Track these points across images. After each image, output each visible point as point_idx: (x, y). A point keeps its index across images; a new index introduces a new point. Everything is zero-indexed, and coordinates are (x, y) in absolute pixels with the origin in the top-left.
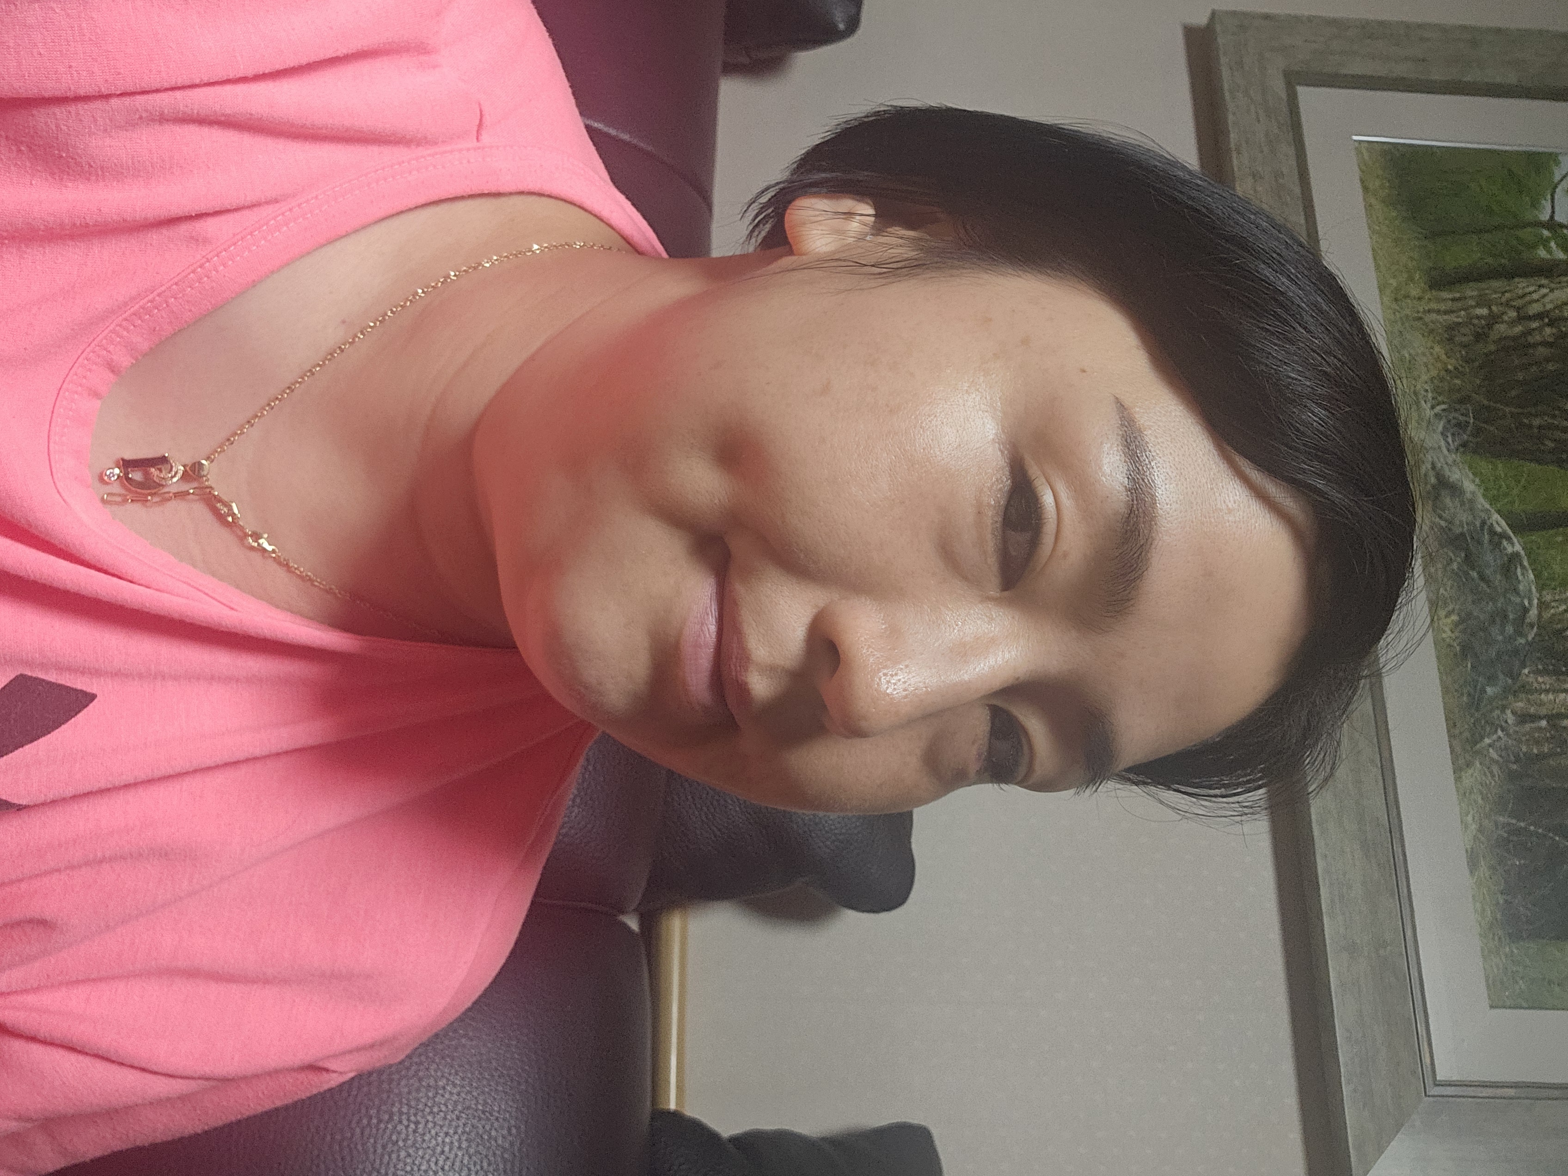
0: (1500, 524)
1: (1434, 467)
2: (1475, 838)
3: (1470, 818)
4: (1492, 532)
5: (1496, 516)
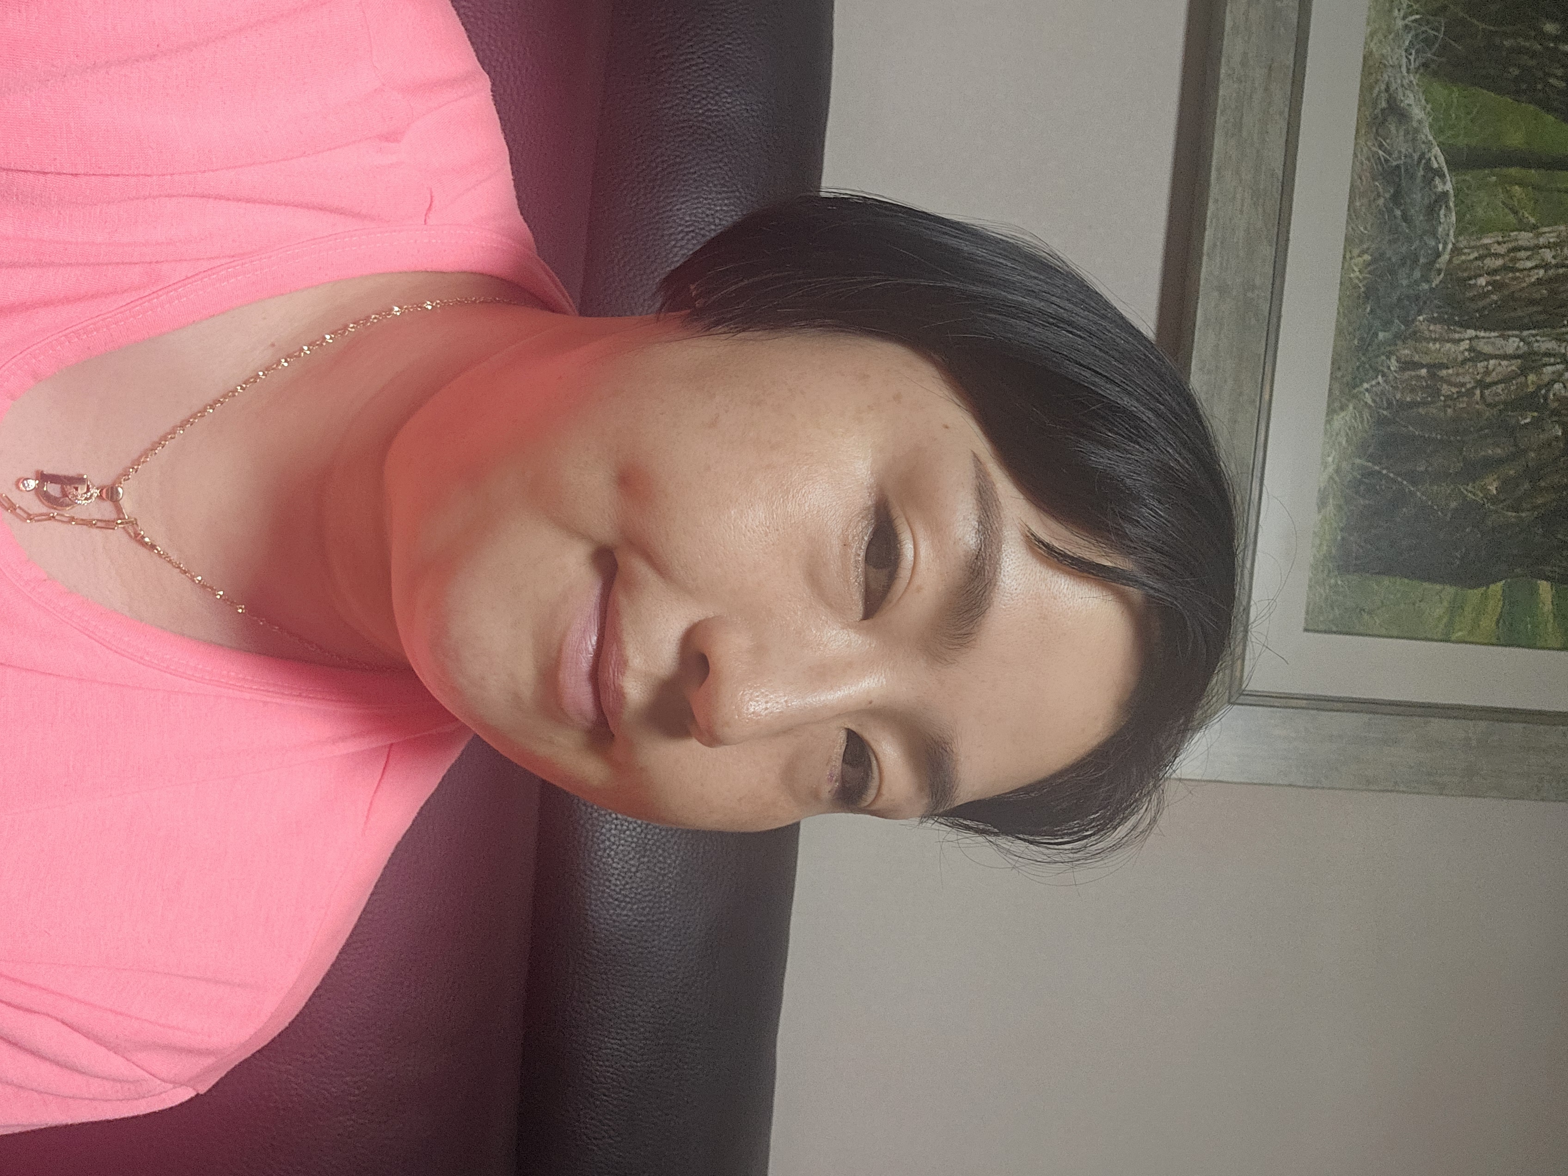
0: (1438, 158)
1: (1387, 89)
2: (1331, 478)
3: (1330, 459)
4: (1428, 167)
5: (1436, 150)
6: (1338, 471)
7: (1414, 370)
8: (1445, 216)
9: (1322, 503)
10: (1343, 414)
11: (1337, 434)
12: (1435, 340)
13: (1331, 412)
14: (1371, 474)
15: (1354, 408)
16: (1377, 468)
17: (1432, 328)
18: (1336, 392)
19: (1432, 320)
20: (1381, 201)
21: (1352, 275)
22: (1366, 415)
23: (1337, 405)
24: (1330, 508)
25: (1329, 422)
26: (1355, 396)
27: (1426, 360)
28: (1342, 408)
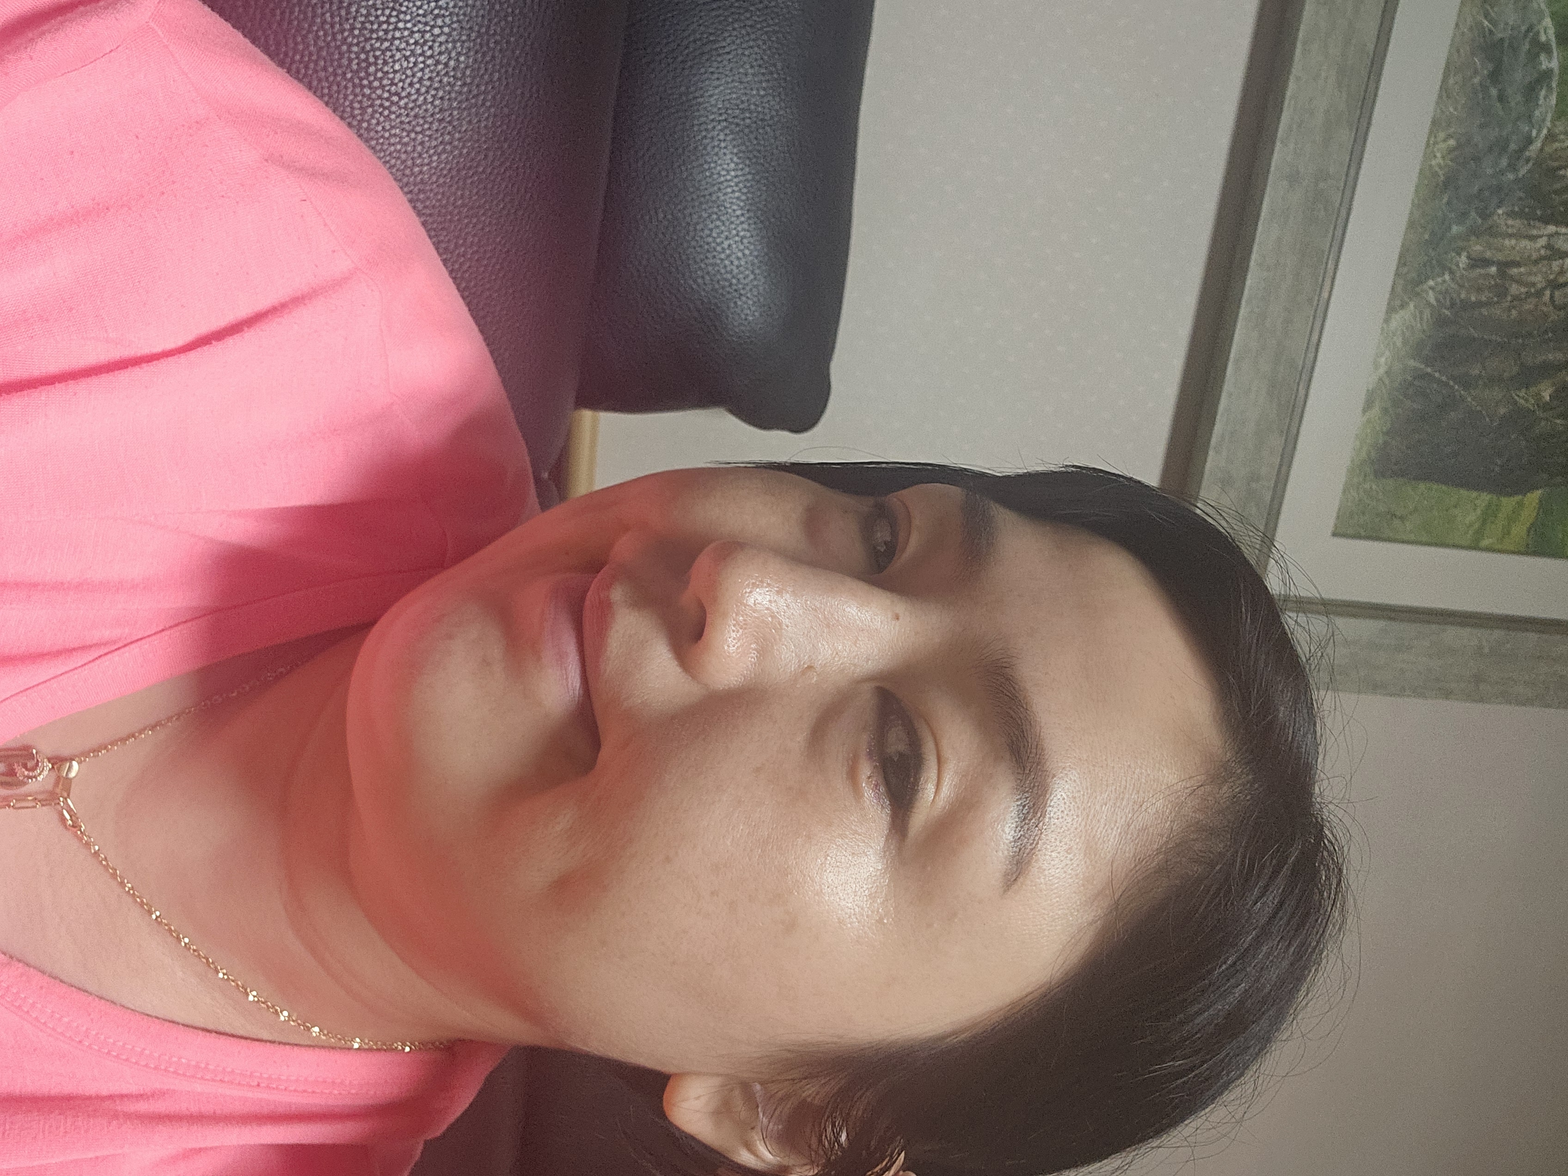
0: (1547, 31)
2: (1380, 379)
3: (1383, 360)
4: (1535, 42)
5: (1548, 22)
6: (1388, 372)
7: (1483, 267)
8: (1545, 98)
9: (1368, 405)
10: (1402, 313)
11: (1394, 335)
12: (1511, 236)
13: (1391, 310)
14: (1423, 376)
15: (1415, 307)
16: (1429, 370)
17: (1510, 222)
18: (1399, 289)
19: (1511, 214)
20: (1476, 80)
21: (1433, 163)
22: (1427, 313)
23: (1398, 302)
24: (1376, 411)
25: (1387, 321)
26: (1418, 294)
27: (1500, 257)
28: (1402, 307)
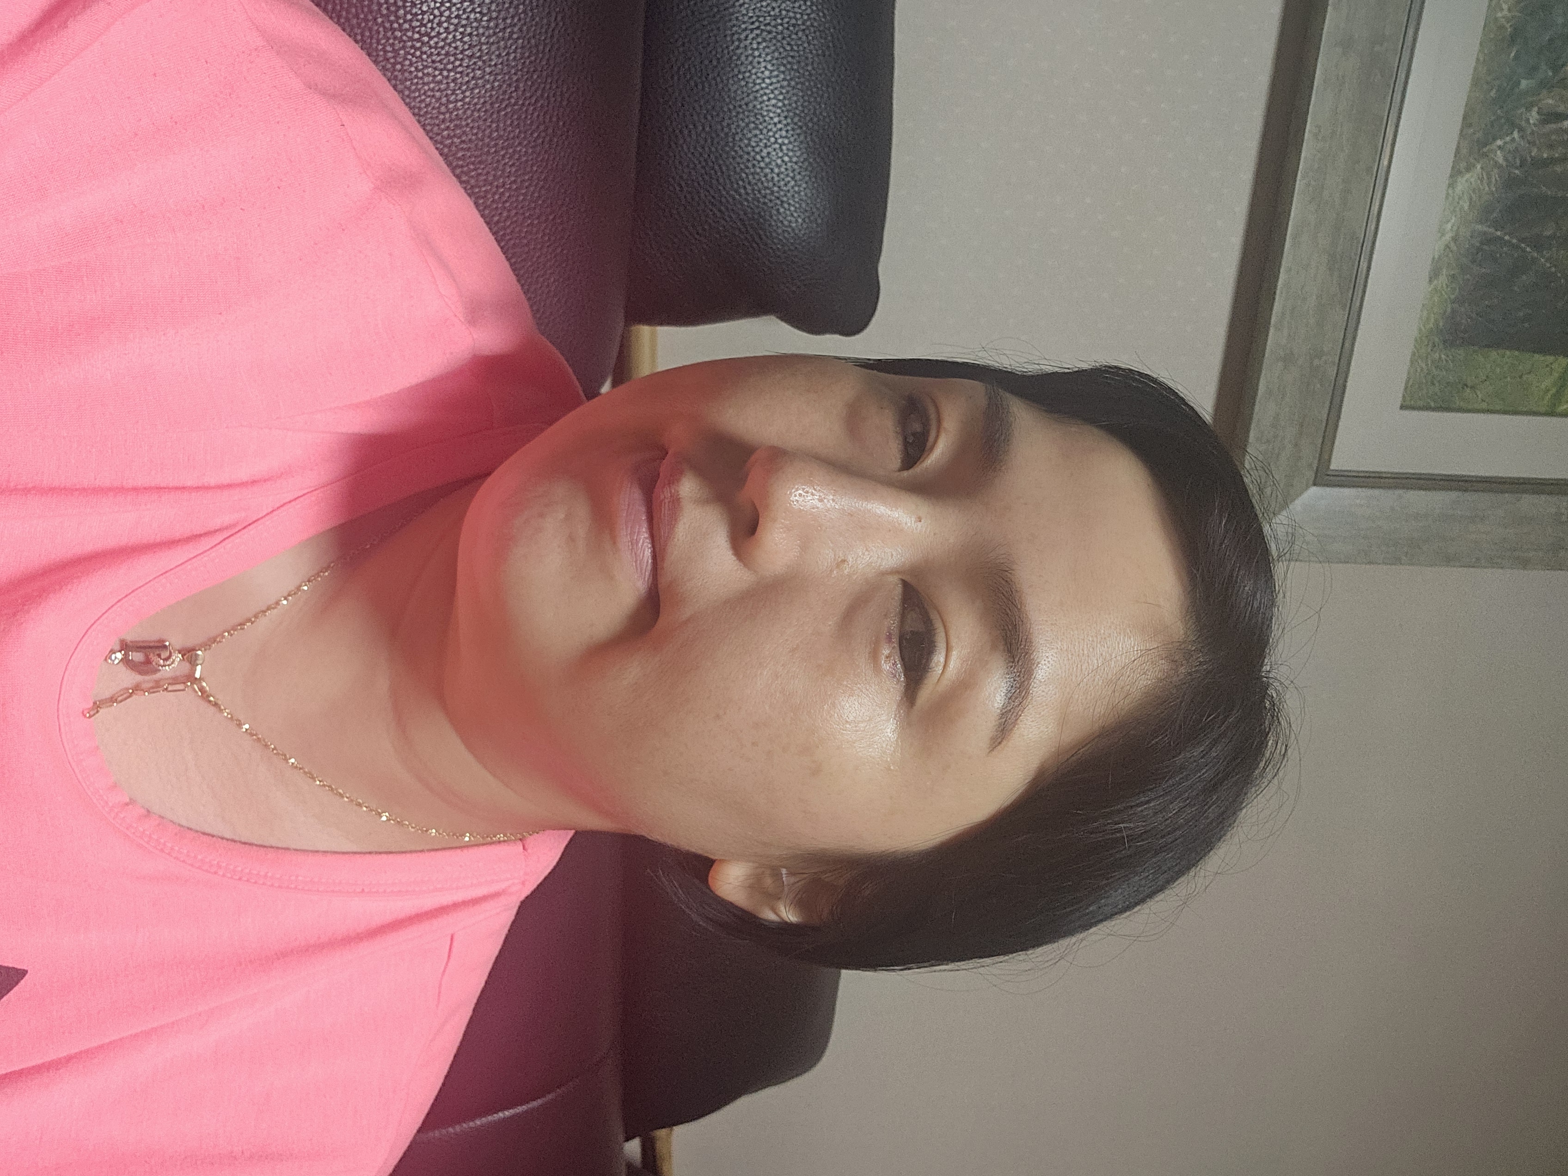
2: (1447, 246)
3: (1449, 226)
6: (1455, 239)
7: (1555, 122)
9: (1434, 274)
10: (1468, 176)
11: (1460, 198)
13: (1456, 173)
14: (1490, 240)
15: (1482, 168)
16: (1499, 233)
18: (1464, 151)
21: (1499, 15)
22: (1495, 174)
23: (1463, 165)
24: (1443, 280)
25: (1452, 185)
26: (1485, 155)
28: (1468, 169)
